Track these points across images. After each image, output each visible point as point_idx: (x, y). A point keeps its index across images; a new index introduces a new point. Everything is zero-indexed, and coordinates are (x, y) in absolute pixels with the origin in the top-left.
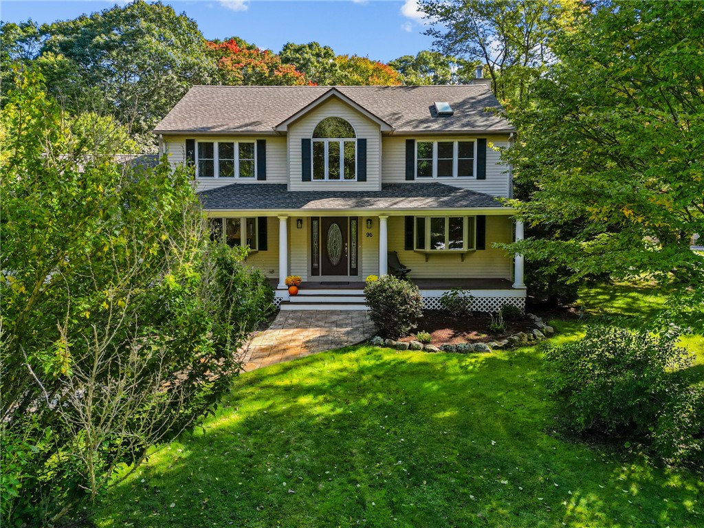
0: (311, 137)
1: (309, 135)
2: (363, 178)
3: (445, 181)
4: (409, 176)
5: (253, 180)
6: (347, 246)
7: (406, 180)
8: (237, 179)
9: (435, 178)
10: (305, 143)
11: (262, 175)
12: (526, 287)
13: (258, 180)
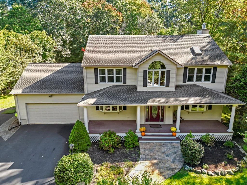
0: (147, 69)
1: (146, 69)
2: (168, 85)
3: (198, 83)
4: (184, 82)
5: (121, 84)
6: (160, 111)
7: (183, 83)
8: (115, 83)
9: (194, 82)
10: (145, 72)
11: (125, 82)
12: (233, 132)
13: (123, 83)
